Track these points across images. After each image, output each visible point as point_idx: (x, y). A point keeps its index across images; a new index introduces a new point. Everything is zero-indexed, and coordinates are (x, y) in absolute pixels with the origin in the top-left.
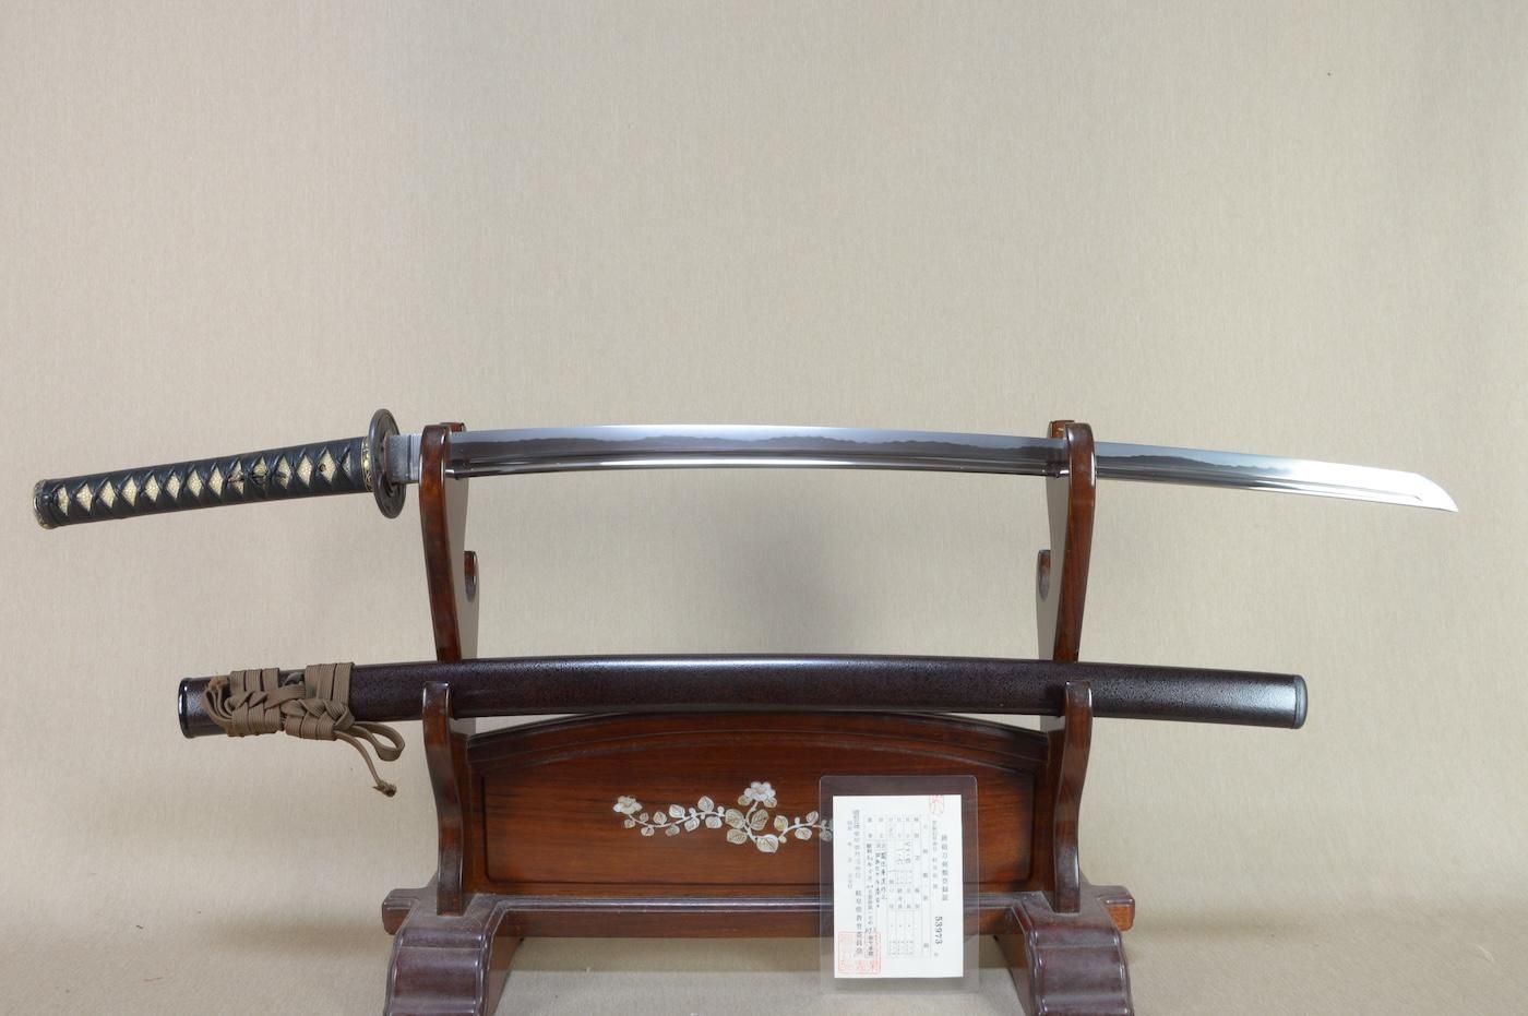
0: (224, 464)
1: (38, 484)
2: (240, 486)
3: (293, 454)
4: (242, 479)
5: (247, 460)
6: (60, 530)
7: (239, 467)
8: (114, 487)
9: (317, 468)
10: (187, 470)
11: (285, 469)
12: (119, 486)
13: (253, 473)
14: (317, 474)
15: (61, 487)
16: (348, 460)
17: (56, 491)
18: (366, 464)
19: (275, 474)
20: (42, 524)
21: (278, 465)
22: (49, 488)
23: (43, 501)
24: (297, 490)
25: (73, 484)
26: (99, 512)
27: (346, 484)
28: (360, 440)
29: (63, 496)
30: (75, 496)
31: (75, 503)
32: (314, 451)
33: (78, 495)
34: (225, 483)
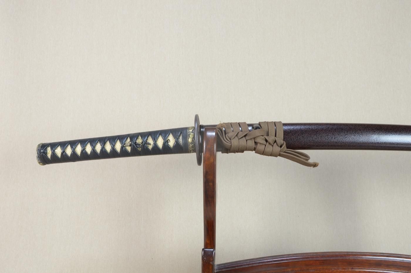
0: (122, 138)
1: (39, 145)
2: (129, 149)
3: (155, 134)
4: (130, 145)
5: (133, 137)
6: (47, 165)
7: (129, 140)
8: (72, 147)
9: (166, 142)
10: (105, 140)
11: (150, 141)
12: (74, 147)
13: (136, 143)
14: (166, 144)
15: (49, 146)
16: (181, 137)
17: (46, 148)
18: (190, 140)
19: (146, 143)
20: (39, 163)
21: (147, 139)
22: (43, 147)
23: (40, 153)
24: (156, 151)
25: (54, 146)
26: (65, 159)
27: (179, 149)
28: (186, 129)
29: (49, 151)
30: (54, 151)
31: (54, 155)
32: (164, 133)
33: (56, 151)
34: (122, 148)
